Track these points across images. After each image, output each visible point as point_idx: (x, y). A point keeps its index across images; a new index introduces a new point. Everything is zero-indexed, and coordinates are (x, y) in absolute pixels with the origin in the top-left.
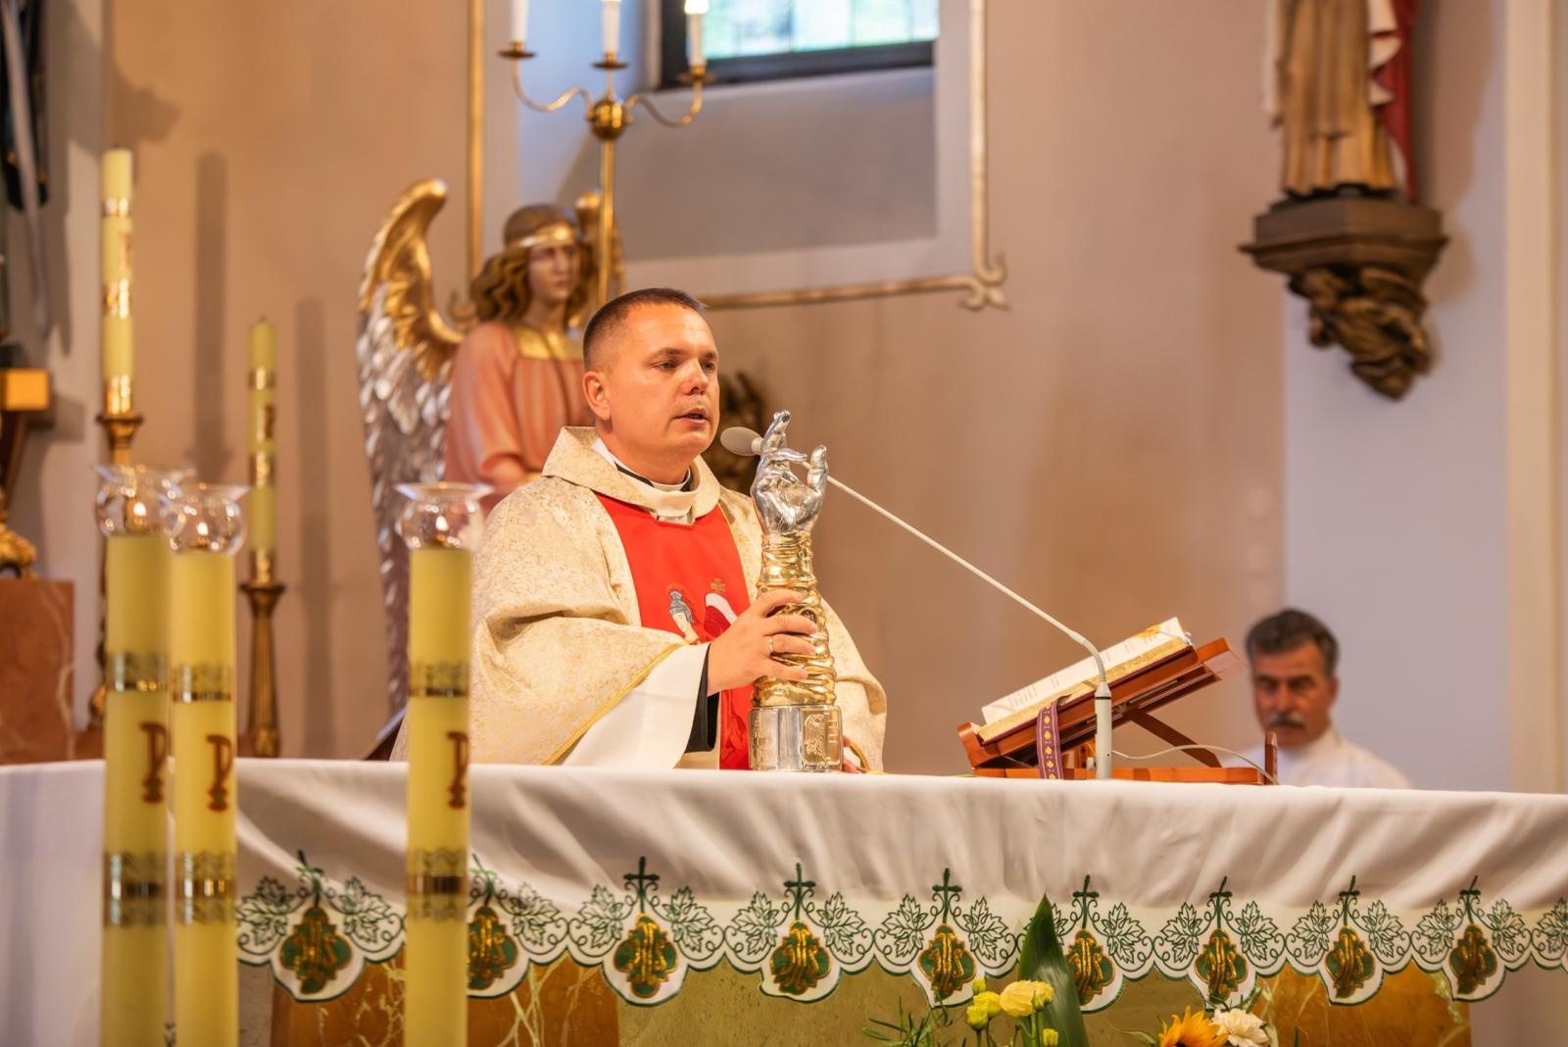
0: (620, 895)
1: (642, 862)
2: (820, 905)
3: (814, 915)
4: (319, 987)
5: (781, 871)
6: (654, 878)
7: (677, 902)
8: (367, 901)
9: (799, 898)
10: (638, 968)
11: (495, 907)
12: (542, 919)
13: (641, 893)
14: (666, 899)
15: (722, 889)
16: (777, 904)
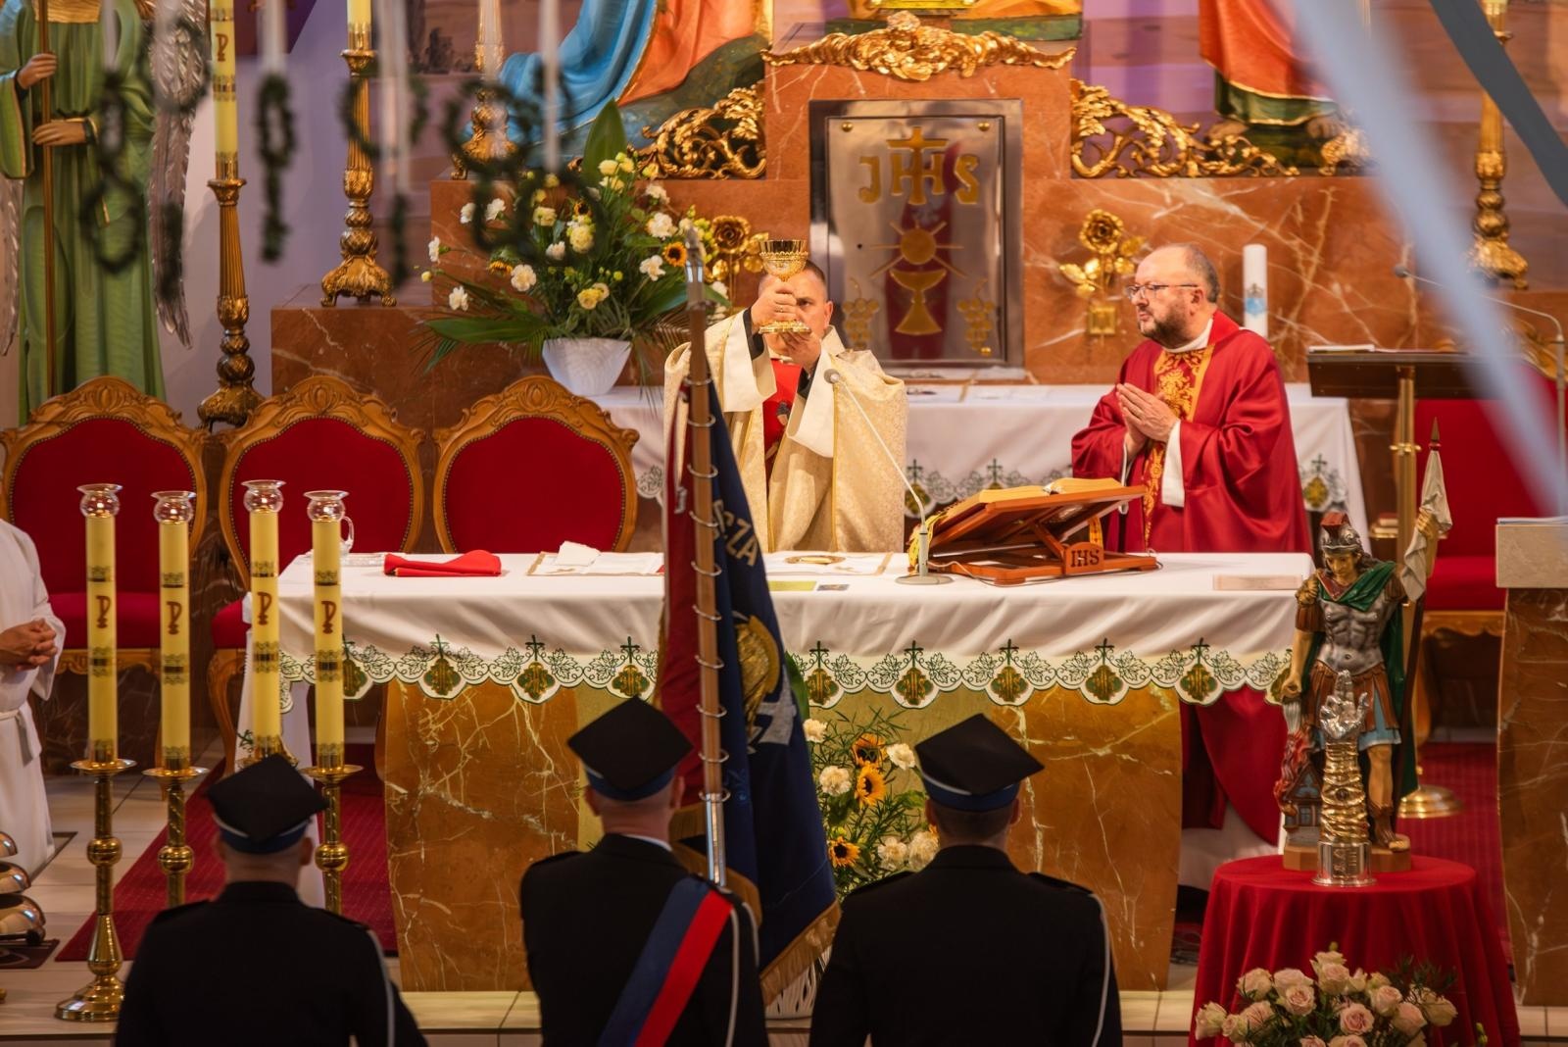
0: (523, 652)
1: (533, 637)
2: (644, 656)
3: (641, 661)
4: (353, 695)
5: (617, 640)
6: (542, 645)
7: (556, 655)
8: (376, 656)
9: (631, 654)
10: (532, 687)
11: (446, 658)
12: (473, 664)
13: (536, 651)
14: (551, 654)
15: (582, 649)
16: (617, 656)
